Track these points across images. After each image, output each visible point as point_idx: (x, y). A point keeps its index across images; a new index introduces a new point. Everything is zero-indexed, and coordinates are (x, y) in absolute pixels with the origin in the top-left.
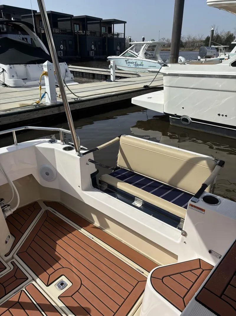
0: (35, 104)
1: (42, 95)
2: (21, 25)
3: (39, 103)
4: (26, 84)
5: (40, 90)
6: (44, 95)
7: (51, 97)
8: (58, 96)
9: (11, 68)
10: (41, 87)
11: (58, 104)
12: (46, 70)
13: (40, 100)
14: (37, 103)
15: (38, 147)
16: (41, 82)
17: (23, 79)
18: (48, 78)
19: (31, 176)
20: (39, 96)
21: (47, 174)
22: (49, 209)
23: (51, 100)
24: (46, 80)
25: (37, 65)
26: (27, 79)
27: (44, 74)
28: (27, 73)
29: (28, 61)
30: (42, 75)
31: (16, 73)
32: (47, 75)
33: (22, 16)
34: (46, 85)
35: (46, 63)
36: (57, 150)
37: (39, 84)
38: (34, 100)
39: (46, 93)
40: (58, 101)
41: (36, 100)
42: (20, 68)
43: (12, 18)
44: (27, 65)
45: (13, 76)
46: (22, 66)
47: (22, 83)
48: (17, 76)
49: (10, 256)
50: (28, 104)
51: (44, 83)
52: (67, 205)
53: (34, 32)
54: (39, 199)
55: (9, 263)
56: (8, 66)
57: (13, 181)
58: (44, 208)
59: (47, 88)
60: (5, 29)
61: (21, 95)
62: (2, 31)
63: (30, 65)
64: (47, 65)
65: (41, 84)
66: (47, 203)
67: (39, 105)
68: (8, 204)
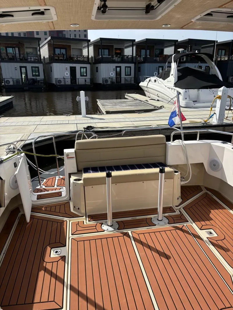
0: (203, 122)
1: (211, 115)
2: (202, 56)
3: (207, 121)
4: (195, 105)
5: (211, 111)
6: (213, 115)
7: (219, 117)
8: (225, 118)
9: (186, 92)
10: (211, 109)
11: (224, 124)
12: (220, 94)
13: (208, 119)
14: (205, 122)
15: (212, 144)
16: (213, 104)
17: (193, 101)
18: (220, 101)
19: (202, 164)
20: (208, 116)
21: (214, 165)
22: (208, 192)
23: (219, 120)
24: (219, 102)
25: (209, 90)
26: (196, 101)
27: (217, 98)
28: (198, 96)
29: (202, 86)
30: (216, 98)
31: (189, 96)
32: (220, 99)
33: (202, 46)
34: (216, 107)
35: (222, 88)
36: (227, 149)
37: (210, 106)
38: (202, 119)
39: (215, 114)
40: (224, 122)
41: (204, 119)
42: (193, 92)
43: (197, 51)
44: (200, 90)
45: (186, 98)
46: (196, 90)
47: (192, 104)
48: (189, 98)
49: (179, 208)
50: (197, 122)
51: (215, 105)
52: (223, 194)
53: (213, 61)
54: (202, 184)
55: (178, 211)
56: (184, 90)
57: (191, 164)
58: (205, 191)
59: (217, 110)
60: (185, 59)
61: (191, 114)
62: (181, 61)
63: (202, 90)
64: (223, 90)
65: (213, 105)
66: (207, 189)
67: (206, 123)
68: (184, 177)
